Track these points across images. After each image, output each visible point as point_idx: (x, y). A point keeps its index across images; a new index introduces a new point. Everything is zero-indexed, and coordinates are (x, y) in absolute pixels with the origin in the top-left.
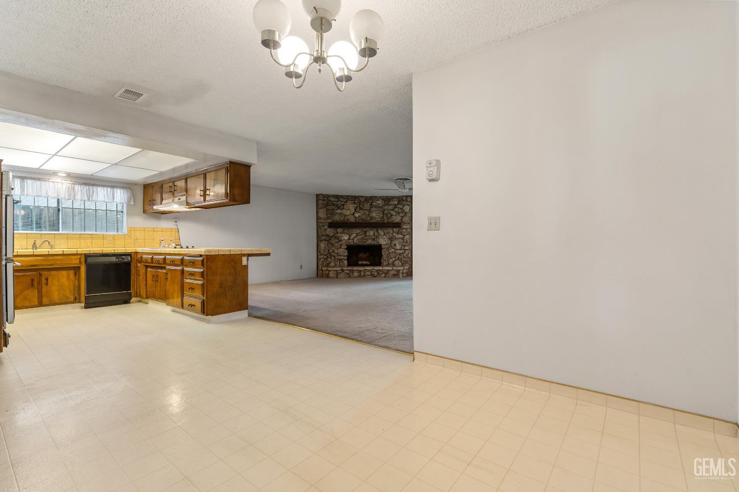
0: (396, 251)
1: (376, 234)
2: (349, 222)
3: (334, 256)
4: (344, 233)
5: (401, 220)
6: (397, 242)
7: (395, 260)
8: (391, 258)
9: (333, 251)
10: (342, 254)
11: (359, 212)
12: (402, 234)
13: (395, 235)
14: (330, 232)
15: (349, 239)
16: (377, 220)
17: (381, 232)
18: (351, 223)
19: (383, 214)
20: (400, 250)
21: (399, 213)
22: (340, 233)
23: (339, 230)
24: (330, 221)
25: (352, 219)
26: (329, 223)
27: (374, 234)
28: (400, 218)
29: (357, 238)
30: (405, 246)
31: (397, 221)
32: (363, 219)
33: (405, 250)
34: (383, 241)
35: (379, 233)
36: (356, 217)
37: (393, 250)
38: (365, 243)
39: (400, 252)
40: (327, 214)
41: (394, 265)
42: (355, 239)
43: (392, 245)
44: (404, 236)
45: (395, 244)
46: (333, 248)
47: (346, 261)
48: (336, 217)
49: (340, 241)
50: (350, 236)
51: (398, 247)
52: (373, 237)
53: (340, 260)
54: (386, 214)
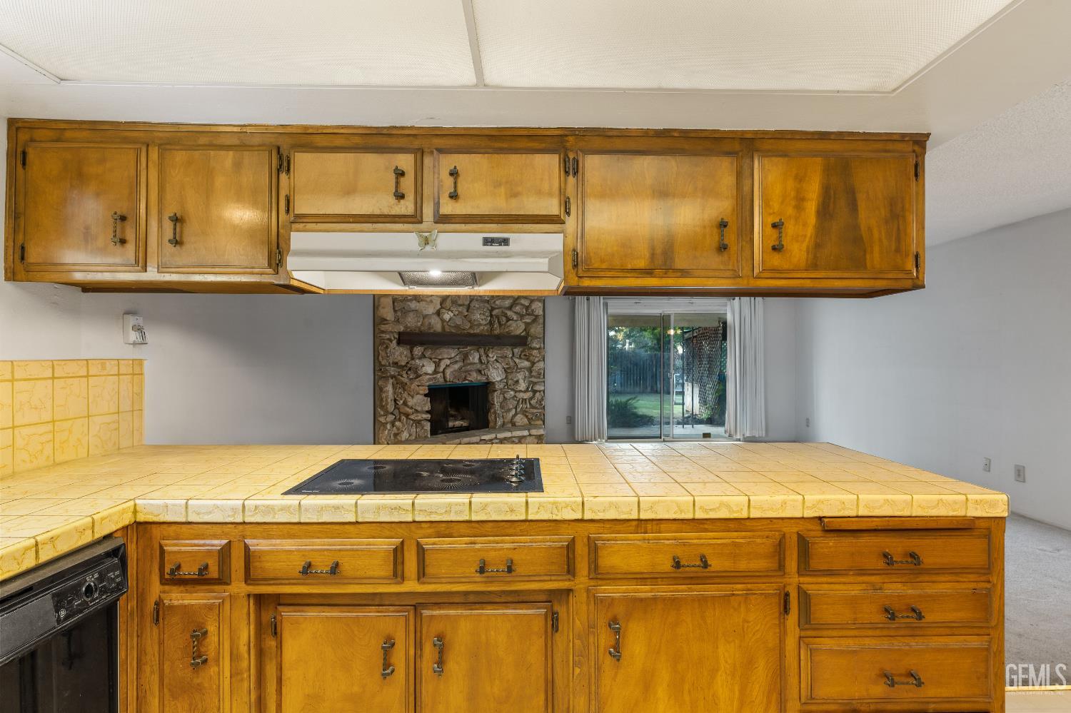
0: (517, 394)
1: (484, 358)
2: (432, 331)
3: (407, 415)
4: (425, 357)
5: (525, 330)
6: (520, 376)
7: (516, 414)
8: (509, 410)
9: (405, 404)
10: (419, 409)
11: (449, 310)
12: (527, 360)
13: (517, 361)
14: (400, 354)
15: (435, 372)
16: (482, 328)
17: (493, 355)
18: (435, 334)
19: (491, 316)
20: (525, 392)
21: (522, 316)
22: (420, 358)
23: (418, 350)
24: (402, 329)
25: (438, 327)
26: (400, 334)
27: (480, 359)
28: (523, 327)
29: (452, 370)
30: (535, 383)
31: (518, 332)
32: (457, 326)
33: (535, 392)
34: (496, 375)
35: (487, 356)
36: (443, 321)
37: (512, 393)
38: (465, 379)
39: (527, 396)
40: (395, 311)
41: (514, 424)
42: (448, 372)
43: (510, 382)
44: (533, 364)
45: (517, 382)
46: (405, 395)
47: (429, 424)
48: (410, 320)
49: (419, 376)
50: (437, 365)
51: (522, 386)
52: (479, 366)
53: (418, 422)
54: (497, 317)
